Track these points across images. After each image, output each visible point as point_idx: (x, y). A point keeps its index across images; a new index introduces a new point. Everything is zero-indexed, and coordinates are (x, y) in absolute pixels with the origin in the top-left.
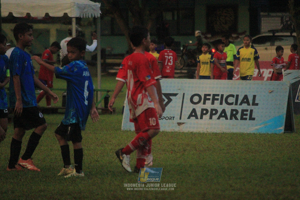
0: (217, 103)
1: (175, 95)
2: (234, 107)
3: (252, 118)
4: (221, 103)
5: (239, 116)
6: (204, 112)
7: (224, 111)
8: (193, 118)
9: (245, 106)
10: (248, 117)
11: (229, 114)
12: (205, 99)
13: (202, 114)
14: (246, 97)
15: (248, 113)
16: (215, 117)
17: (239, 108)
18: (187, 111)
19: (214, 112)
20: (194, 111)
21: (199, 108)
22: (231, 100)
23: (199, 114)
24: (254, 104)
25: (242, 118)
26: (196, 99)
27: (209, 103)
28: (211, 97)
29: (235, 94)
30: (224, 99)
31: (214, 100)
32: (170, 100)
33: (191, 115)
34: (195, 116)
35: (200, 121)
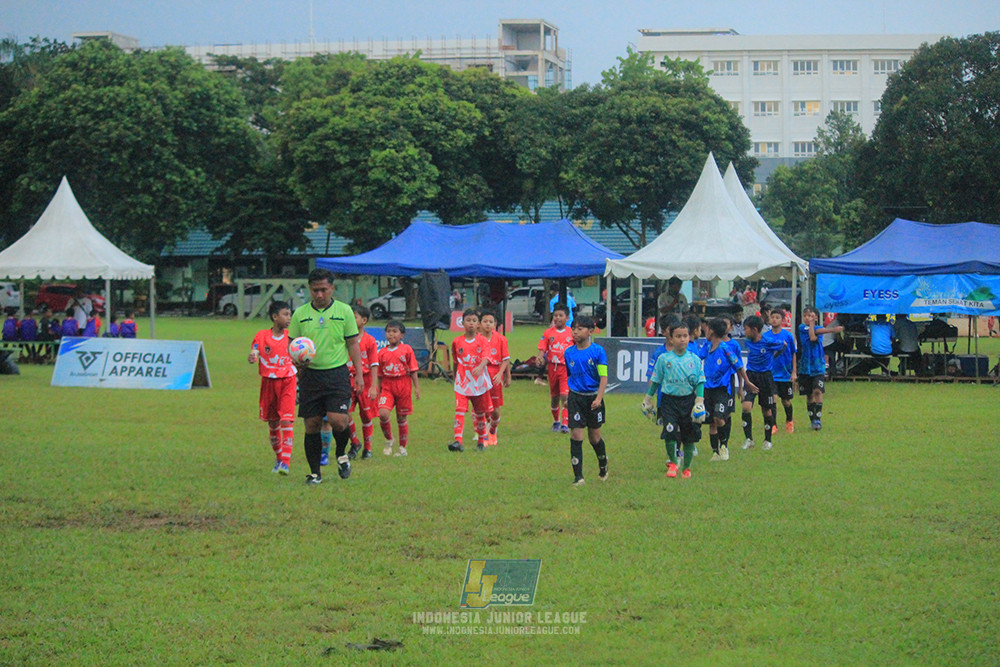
0: (136, 360)
1: (100, 353)
2: (149, 365)
3: (164, 375)
4: (139, 361)
5: (153, 373)
6: (124, 369)
7: (141, 369)
8: (114, 375)
9: (159, 364)
10: (161, 374)
11: (145, 372)
12: (126, 357)
13: (122, 371)
14: (161, 356)
15: (162, 370)
16: (132, 374)
17: (154, 366)
18: (109, 369)
19: (132, 369)
20: (115, 368)
21: (119, 366)
22: (148, 358)
23: (119, 371)
24: (168, 362)
25: (156, 375)
26: (118, 357)
27: (129, 360)
28: (131, 356)
29: (152, 353)
30: (143, 358)
31: (133, 358)
32: (95, 358)
33: (112, 372)
34: (116, 373)
35: (119, 378)
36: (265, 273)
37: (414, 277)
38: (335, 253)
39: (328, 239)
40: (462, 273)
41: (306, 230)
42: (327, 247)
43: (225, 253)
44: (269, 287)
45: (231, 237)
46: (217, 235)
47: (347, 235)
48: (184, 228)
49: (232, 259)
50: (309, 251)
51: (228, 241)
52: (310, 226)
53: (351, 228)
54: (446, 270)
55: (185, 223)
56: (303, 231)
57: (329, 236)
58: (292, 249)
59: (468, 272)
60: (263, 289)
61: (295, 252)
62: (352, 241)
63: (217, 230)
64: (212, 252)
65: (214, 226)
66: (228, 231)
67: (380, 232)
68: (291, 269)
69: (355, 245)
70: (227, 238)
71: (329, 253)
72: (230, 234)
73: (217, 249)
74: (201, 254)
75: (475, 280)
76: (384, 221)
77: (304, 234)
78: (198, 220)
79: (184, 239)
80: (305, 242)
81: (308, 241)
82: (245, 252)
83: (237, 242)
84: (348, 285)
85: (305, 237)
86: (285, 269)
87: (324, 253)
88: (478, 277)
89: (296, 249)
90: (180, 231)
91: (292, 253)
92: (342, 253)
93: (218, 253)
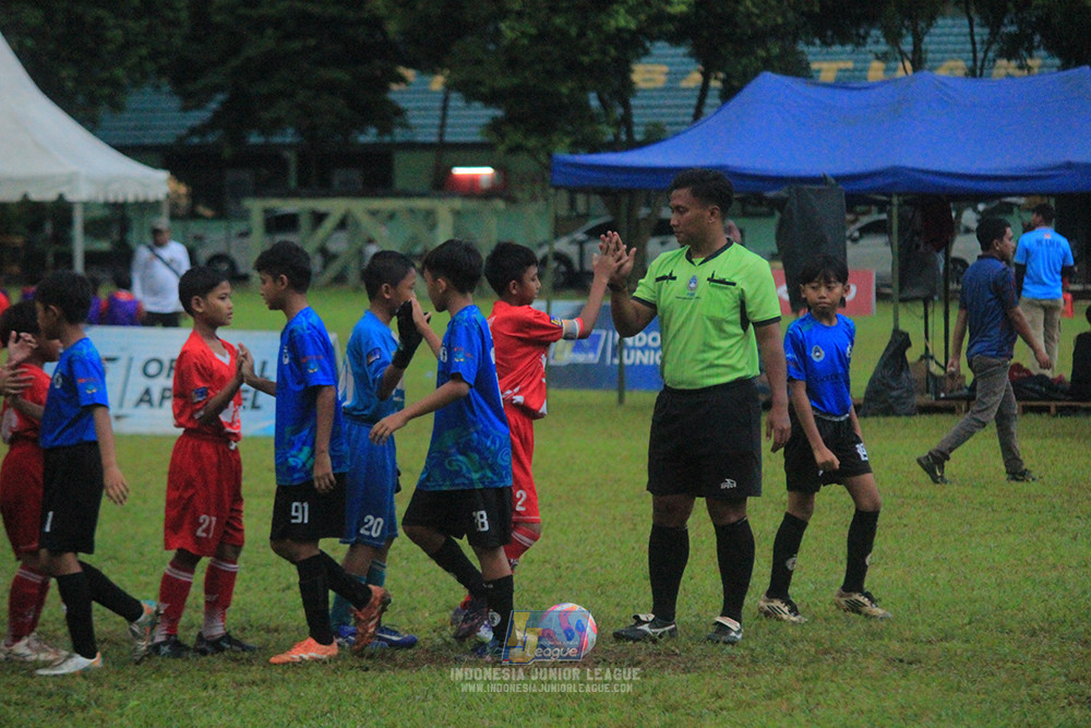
1: (113, 360)
8: (144, 406)
18: (135, 392)
20: (147, 392)
21: (157, 387)
23: (156, 396)
33: (141, 400)
34: (150, 402)
35: (157, 412)
36: (293, 183)
37: (771, 194)
38: (462, 139)
39: (445, 108)
40: (866, 184)
41: (395, 87)
42: (442, 126)
43: (211, 139)
44: (319, 218)
45: (223, 104)
46: (191, 100)
47: (490, 99)
48: (115, 84)
49: (227, 152)
50: (399, 135)
51: (217, 114)
52: (401, 79)
53: (502, 83)
54: (839, 179)
55: (119, 72)
56: (386, 89)
57: (446, 100)
58: (362, 132)
59: (880, 182)
60: (304, 222)
61: (369, 136)
62: (499, 113)
63: (190, 87)
64: (180, 139)
65: (184, 79)
66: (217, 89)
67: (564, 90)
68: (356, 175)
69: (511, 120)
70: (213, 106)
71: (448, 138)
72: (220, 97)
73: (193, 131)
74: (148, 141)
75: (895, 200)
76: (573, 68)
77: (392, 97)
78: (149, 66)
79: (117, 107)
80: (391, 116)
81: (400, 112)
82: (255, 139)
83: (237, 116)
84: (496, 212)
85: (391, 104)
86: (339, 176)
87: (434, 139)
88: (899, 195)
89: (373, 131)
90: (107, 91)
91: (363, 139)
92: (478, 139)
93: (196, 140)
